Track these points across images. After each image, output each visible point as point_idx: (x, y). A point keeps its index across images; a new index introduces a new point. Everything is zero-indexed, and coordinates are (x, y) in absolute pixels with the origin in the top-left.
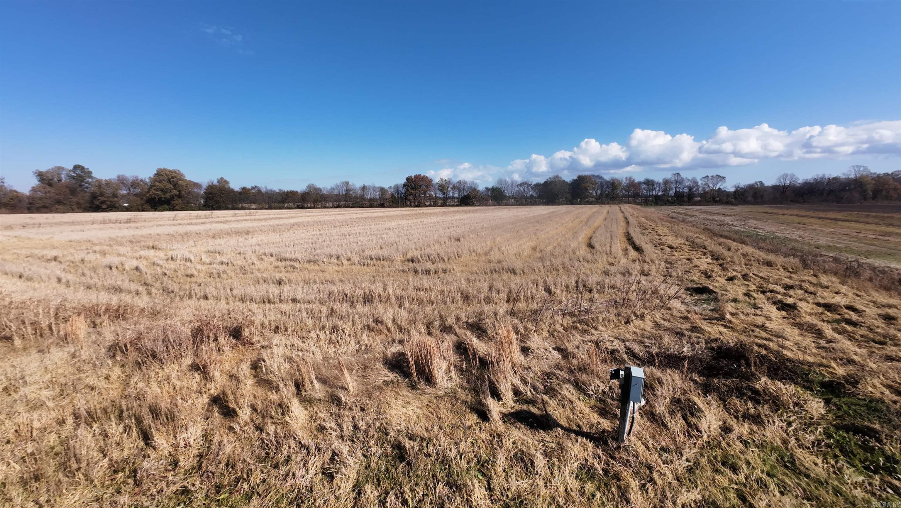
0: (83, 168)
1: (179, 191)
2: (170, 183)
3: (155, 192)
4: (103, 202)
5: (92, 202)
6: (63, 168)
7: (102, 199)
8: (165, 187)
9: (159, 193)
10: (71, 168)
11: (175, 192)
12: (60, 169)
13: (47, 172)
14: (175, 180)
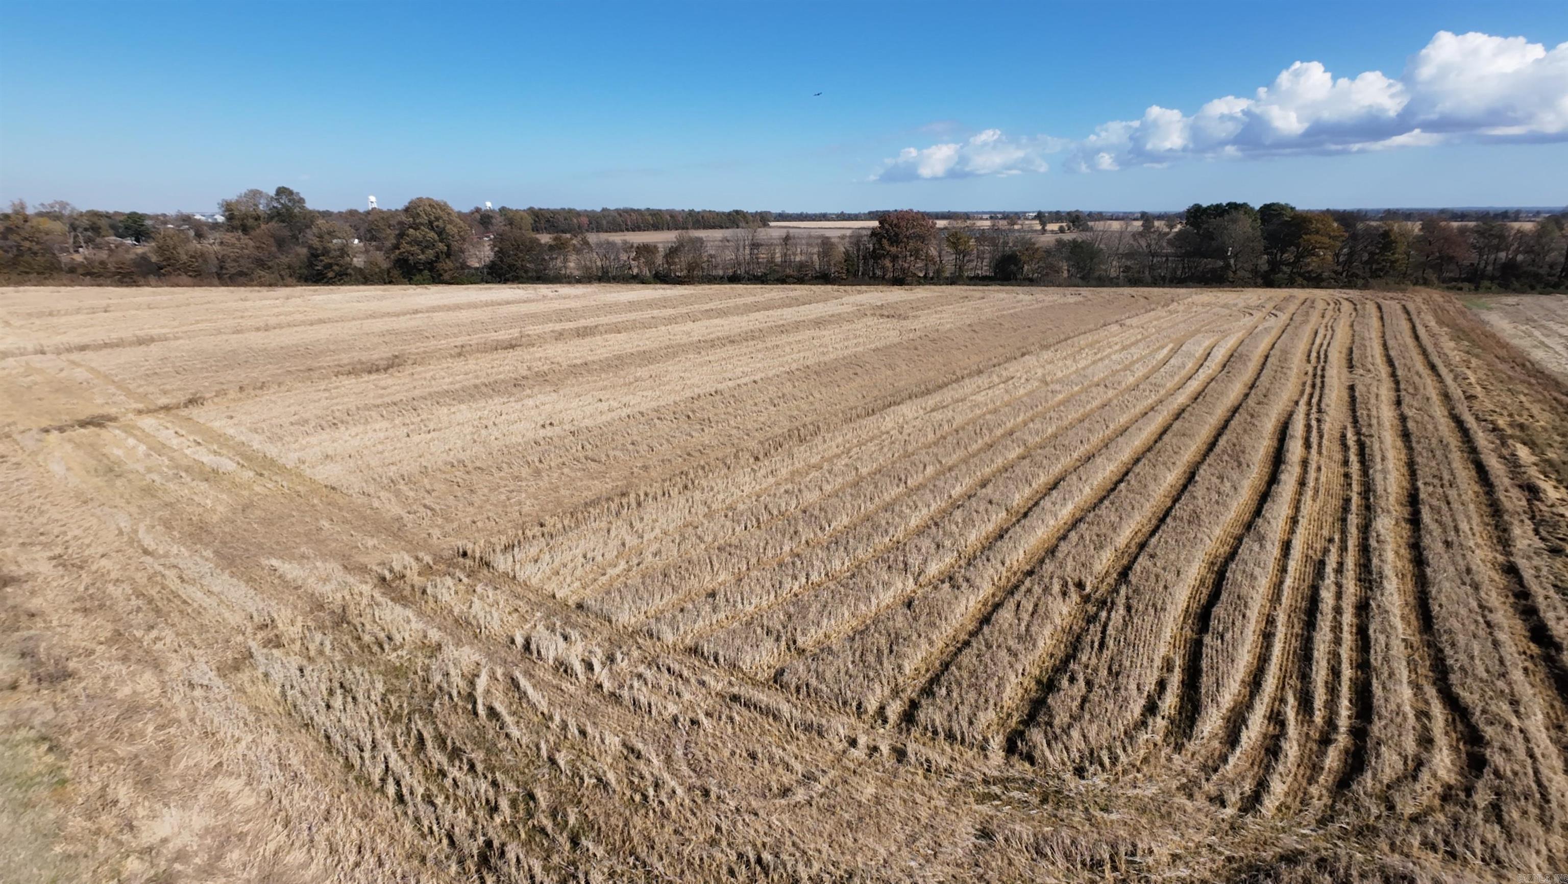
0: (291, 193)
1: (448, 246)
2: (432, 229)
3: (408, 247)
4: (329, 266)
5: (311, 265)
6: (260, 193)
7: (326, 260)
8: (424, 236)
9: (415, 249)
10: (272, 193)
11: (441, 246)
12: (255, 194)
13: (238, 202)
14: (440, 223)
